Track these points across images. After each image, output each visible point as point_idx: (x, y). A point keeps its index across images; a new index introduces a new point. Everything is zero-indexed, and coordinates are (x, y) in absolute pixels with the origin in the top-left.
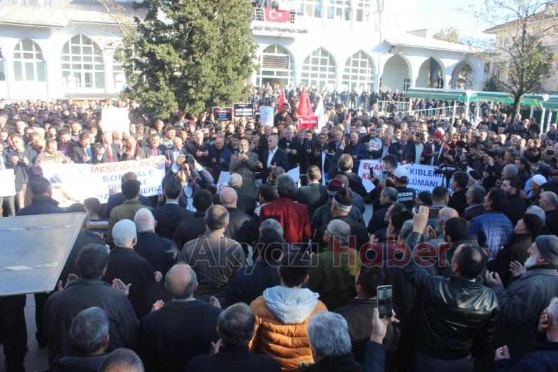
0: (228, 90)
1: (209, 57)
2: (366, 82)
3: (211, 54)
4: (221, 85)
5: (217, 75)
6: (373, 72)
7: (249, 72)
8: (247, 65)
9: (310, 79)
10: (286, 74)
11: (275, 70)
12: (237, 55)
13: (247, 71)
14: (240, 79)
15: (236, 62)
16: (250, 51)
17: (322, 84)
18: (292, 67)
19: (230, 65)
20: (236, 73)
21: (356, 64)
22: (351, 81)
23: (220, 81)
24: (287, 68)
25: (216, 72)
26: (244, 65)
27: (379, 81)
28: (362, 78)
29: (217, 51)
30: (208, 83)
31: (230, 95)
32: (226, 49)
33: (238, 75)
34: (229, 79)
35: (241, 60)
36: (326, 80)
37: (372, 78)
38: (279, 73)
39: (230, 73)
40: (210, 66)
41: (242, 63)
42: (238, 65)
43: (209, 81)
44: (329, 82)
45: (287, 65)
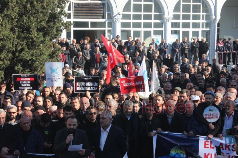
0: (32, 55)
1: (7, 16)
2: (200, 30)
3: (9, 12)
4: (23, 49)
5: (18, 37)
6: (208, 17)
7: (57, 31)
8: (54, 24)
9: (132, 29)
10: (102, 25)
11: (89, 20)
12: (42, 12)
13: (54, 31)
14: (47, 41)
15: (41, 21)
16: (58, 7)
17: (147, 34)
18: (110, 17)
19: (34, 25)
20: (41, 34)
21: (186, 8)
22: (181, 30)
23: (21, 45)
24: (103, 17)
25: (17, 33)
26: (51, 24)
27: (216, 28)
28: (196, 25)
29: (17, 9)
30: (7, 47)
31: (35, 61)
32: (28, 5)
33: (44, 36)
34: (34, 41)
35: (47, 18)
36: (152, 29)
37: (207, 25)
38: (94, 24)
39: (34, 34)
40: (9, 26)
41: (48, 22)
42: (44, 24)
43: (9, 45)
44: (156, 33)
45: (104, 14)
